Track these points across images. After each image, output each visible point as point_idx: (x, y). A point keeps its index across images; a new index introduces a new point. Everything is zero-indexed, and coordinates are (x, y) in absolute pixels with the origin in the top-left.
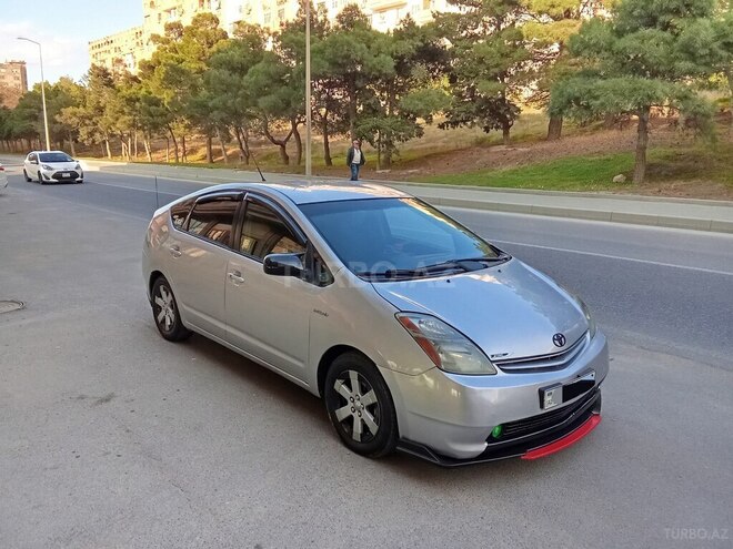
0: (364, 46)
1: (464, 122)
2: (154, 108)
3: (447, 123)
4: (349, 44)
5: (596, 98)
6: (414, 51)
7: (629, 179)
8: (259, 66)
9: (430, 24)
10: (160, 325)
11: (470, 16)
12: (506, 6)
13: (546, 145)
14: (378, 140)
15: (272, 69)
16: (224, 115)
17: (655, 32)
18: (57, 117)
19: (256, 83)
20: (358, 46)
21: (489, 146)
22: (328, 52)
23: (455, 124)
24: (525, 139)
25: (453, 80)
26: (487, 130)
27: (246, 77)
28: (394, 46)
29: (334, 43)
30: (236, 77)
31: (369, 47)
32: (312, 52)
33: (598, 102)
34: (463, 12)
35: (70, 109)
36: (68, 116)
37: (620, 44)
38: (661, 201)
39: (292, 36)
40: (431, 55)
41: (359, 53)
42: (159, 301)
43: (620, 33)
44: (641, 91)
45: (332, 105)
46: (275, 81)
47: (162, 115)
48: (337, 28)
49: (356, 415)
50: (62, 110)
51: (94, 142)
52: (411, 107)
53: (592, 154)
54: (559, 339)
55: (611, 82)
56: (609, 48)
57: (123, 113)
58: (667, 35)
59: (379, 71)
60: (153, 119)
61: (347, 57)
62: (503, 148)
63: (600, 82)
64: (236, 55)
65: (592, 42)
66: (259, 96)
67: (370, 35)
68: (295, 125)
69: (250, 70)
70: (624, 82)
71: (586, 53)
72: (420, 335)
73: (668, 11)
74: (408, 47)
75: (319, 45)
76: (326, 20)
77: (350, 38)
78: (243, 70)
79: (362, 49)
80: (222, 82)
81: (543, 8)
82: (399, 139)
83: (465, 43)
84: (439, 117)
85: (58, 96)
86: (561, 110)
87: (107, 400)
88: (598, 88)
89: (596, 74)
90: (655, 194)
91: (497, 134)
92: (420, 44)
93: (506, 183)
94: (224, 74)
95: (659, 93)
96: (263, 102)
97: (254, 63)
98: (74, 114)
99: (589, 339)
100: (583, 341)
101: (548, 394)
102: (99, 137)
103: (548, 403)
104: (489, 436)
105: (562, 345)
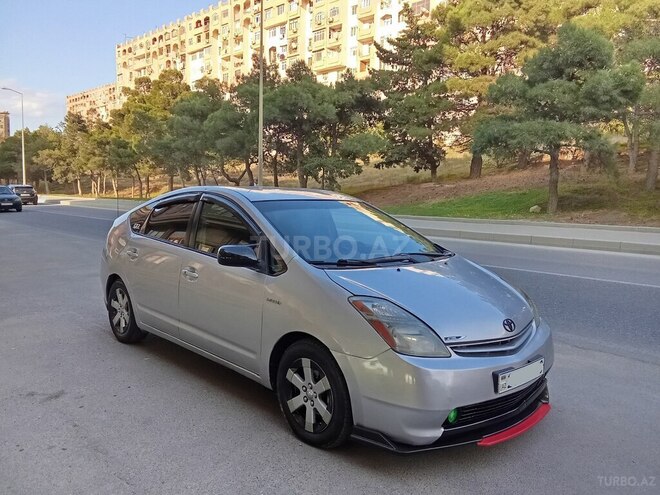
0: (310, 95)
1: (397, 162)
2: (122, 150)
3: (382, 163)
4: (296, 93)
5: (513, 138)
6: (353, 101)
7: (544, 210)
8: (217, 113)
9: (367, 79)
10: (115, 327)
11: (401, 73)
12: (432, 64)
13: (469, 182)
14: (323, 176)
15: (229, 115)
16: (185, 155)
17: (563, 82)
18: (34, 158)
19: (214, 127)
20: (305, 95)
21: (419, 183)
22: (279, 100)
23: (389, 164)
24: (450, 177)
25: (387, 127)
26: (417, 170)
27: (206, 122)
28: (336, 96)
29: (283, 93)
30: (197, 123)
31: (314, 97)
32: (264, 100)
33: (515, 141)
34: (395, 70)
35: (47, 152)
36: (44, 157)
37: (532, 92)
38: (573, 227)
39: (247, 87)
40: (368, 105)
41: (306, 102)
42: (115, 304)
43: (531, 83)
44: (552, 132)
45: (282, 148)
46: (232, 126)
47: (129, 156)
48: (286, 81)
49: (308, 405)
50: (39, 152)
51: (66, 181)
52: (351, 148)
53: (510, 189)
54: (509, 324)
55: (525, 125)
56: (523, 95)
57: (94, 154)
58: (572, 84)
59: (323, 117)
60: (121, 160)
61: (295, 104)
62: (432, 184)
63: (516, 125)
64: (198, 104)
65: (508, 91)
66: (216, 138)
67: (315, 86)
68: (248, 166)
69: (209, 116)
70: (538, 124)
71: (503, 100)
72: (374, 318)
73: (573, 64)
74: (348, 97)
75: (270, 94)
76: (277, 74)
77: (298, 89)
78: (203, 116)
79: (308, 98)
80: (184, 126)
81: (464, 66)
82: (341, 175)
83: (397, 96)
84: (375, 159)
85: (37, 141)
86: (482, 149)
87: (57, 397)
88: (515, 129)
89: (511, 119)
90: (567, 221)
91: (425, 173)
92: (359, 95)
93: (436, 212)
94: (187, 119)
95: (568, 133)
96: (220, 143)
97: (213, 111)
98: (50, 156)
99: (535, 328)
100: (530, 329)
101: (502, 378)
102: (71, 177)
103: (503, 387)
104: (446, 421)
105: (511, 330)
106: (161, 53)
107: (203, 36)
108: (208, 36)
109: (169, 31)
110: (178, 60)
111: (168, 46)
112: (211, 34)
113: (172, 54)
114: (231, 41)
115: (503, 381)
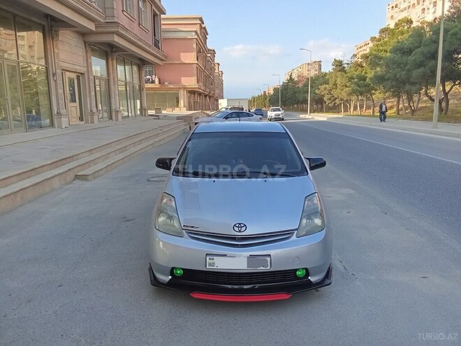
2: (362, 82)
19: (415, 60)
27: (410, 57)
30: (405, 58)
35: (324, 86)
36: (322, 90)
47: (365, 86)
50: (320, 87)
51: (335, 103)
57: (346, 86)
64: (408, 43)
69: (414, 52)
80: (394, 62)
85: (321, 79)
97: (418, 47)
98: (325, 89)
99: (294, 237)
100: (284, 235)
101: (210, 259)
102: (337, 101)
103: (210, 265)
104: (172, 273)
105: (240, 231)
106: (418, 4)
110: (432, 5)
113: (427, 2)
115: (211, 261)
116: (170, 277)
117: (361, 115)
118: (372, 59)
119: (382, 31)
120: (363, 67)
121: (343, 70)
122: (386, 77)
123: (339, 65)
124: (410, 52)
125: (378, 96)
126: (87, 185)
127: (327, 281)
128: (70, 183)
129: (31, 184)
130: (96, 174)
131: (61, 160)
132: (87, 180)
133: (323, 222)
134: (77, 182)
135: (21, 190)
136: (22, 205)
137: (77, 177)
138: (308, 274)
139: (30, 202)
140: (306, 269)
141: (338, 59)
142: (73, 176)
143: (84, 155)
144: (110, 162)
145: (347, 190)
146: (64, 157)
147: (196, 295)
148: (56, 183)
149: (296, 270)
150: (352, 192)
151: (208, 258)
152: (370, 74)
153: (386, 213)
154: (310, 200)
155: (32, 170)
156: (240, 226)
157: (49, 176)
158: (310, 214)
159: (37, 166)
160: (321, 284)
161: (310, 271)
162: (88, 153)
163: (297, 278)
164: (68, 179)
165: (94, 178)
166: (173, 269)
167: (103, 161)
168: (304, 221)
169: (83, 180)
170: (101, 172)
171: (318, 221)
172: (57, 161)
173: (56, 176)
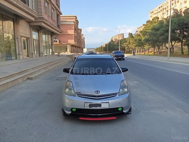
2: (140, 41)
8: (162, 29)
19: (160, 33)
30: (156, 32)
35: (125, 43)
36: (124, 45)
45: (184, 37)
47: (142, 43)
50: (123, 43)
51: (129, 50)
57: (134, 43)
64: (157, 26)
85: (124, 40)
98: (126, 44)
99: (117, 96)
100: (113, 95)
101: (86, 104)
102: (130, 49)
103: (86, 106)
104: (71, 110)
105: (97, 94)
106: (161, 11)
107: (174, 4)
108: (175, 3)
109: (164, 4)
110: (166, 12)
111: (163, 9)
112: (176, 2)
113: (164, 11)
114: (183, 3)
115: (87, 105)
116: (71, 112)
117: (140, 55)
118: (144, 33)
119: (147, 22)
120: (140, 36)
121: (132, 37)
122: (149, 40)
123: (131, 35)
124: (158, 30)
125: (146, 47)
126: (32, 81)
127: (130, 113)
128: (26, 81)
129: (10, 81)
130: (36, 77)
131: (21, 72)
132: (32, 80)
133: (128, 90)
134: (28, 81)
135: (7, 83)
136: (7, 89)
137: (28, 79)
138: (123, 109)
139: (10, 88)
140: (122, 108)
141: (130, 33)
142: (26, 78)
143: (31, 70)
144: (41, 72)
145: (136, 82)
146: (23, 71)
147: (81, 118)
148: (20, 81)
149: (118, 108)
150: (138, 82)
151: (85, 104)
152: (143, 39)
153: (151, 90)
154: (123, 82)
155: (11, 75)
156: (97, 92)
157: (17, 78)
158: (123, 87)
159: (12, 74)
160: (128, 113)
161: (124, 108)
162: (32, 69)
163: (119, 111)
164: (25, 79)
165: (35, 79)
166: (72, 108)
167: (38, 72)
168: (121, 90)
169: (30, 80)
170: (38, 77)
171: (126, 90)
172: (20, 72)
173: (20, 78)
